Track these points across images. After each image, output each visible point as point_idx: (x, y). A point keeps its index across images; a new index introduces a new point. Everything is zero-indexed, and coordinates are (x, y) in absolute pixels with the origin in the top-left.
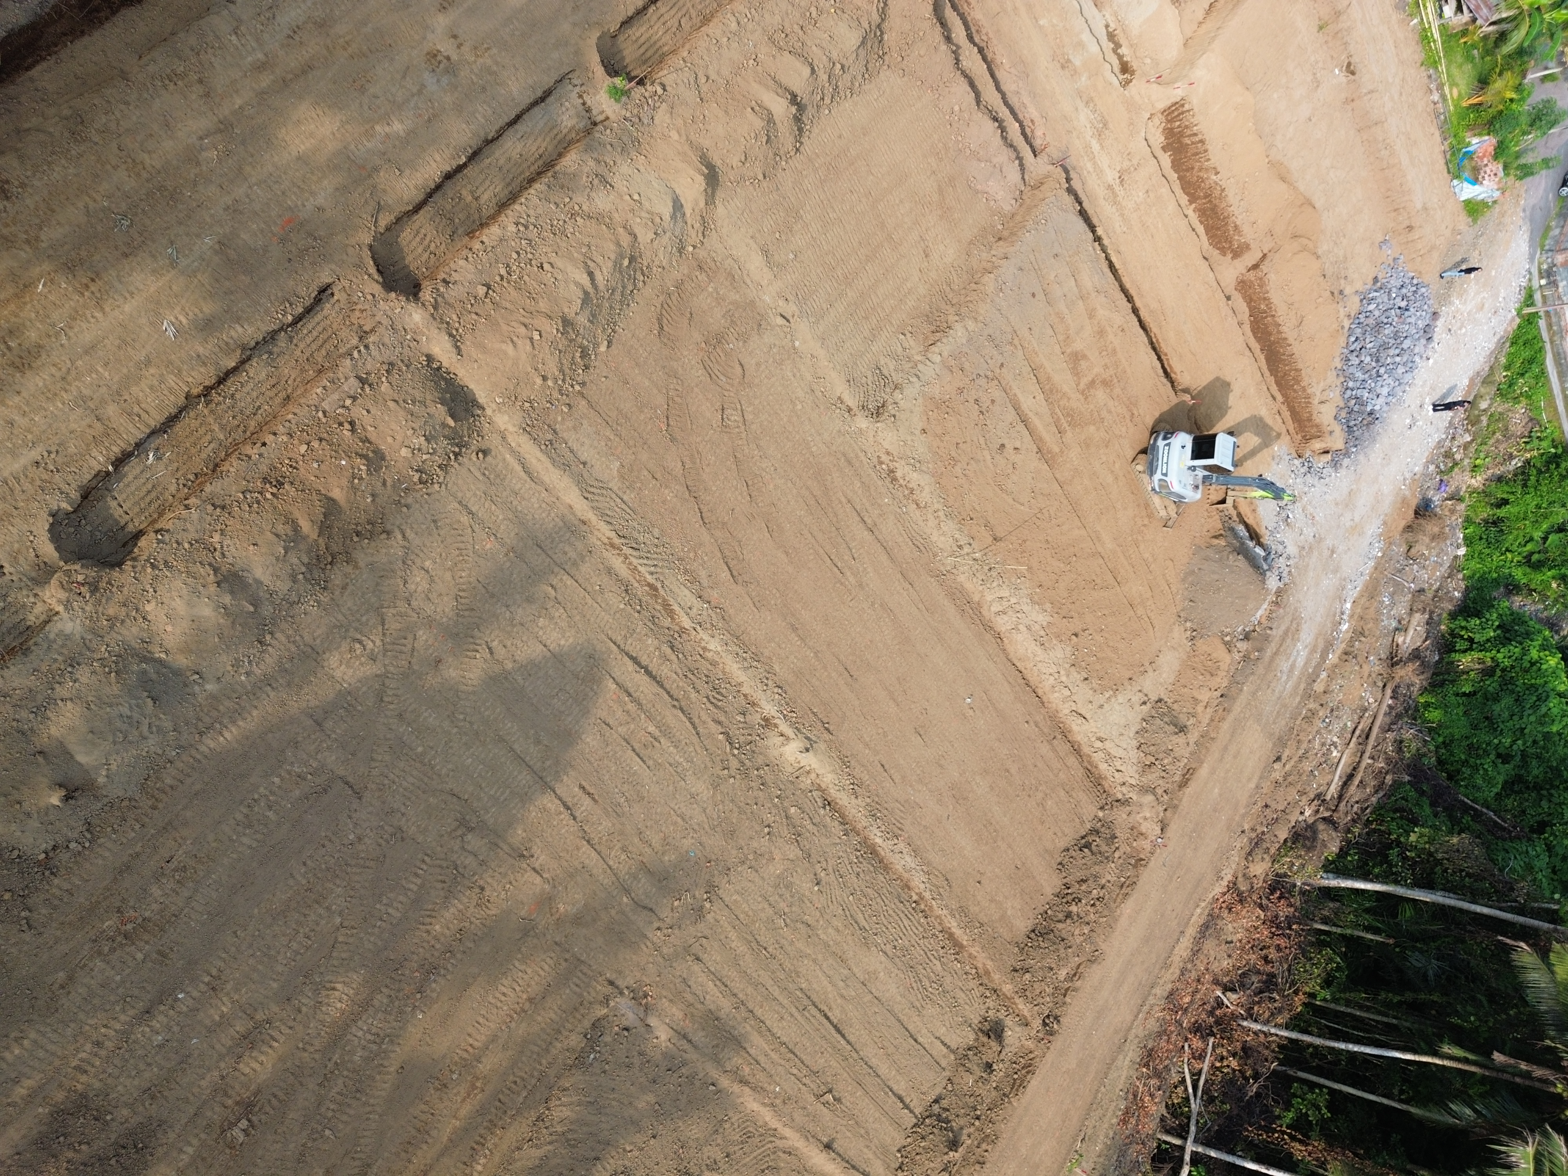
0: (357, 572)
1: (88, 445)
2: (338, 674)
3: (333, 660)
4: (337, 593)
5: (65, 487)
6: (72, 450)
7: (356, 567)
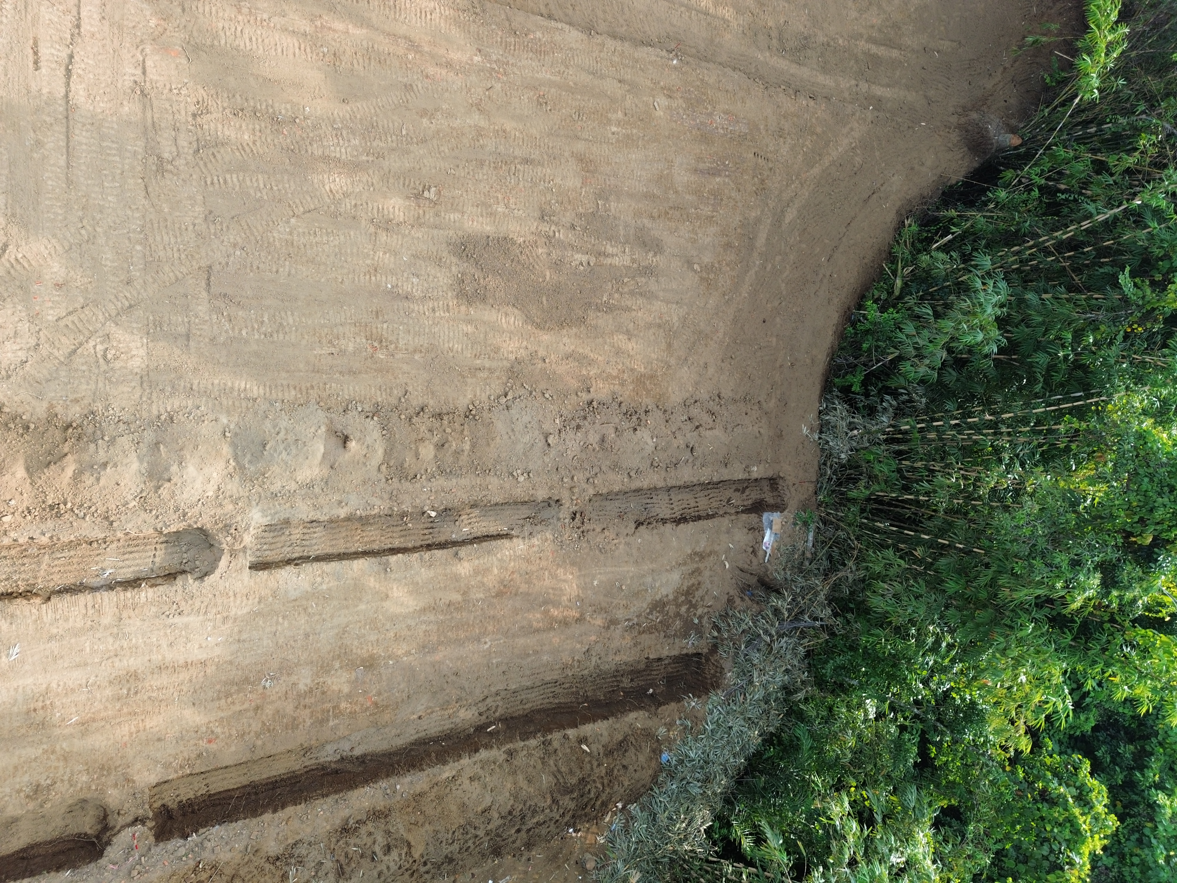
0: (54, 402)
1: (142, 607)
2: (142, 352)
3: (137, 363)
4: (86, 402)
5: (180, 592)
6: (154, 609)
7: (51, 406)
